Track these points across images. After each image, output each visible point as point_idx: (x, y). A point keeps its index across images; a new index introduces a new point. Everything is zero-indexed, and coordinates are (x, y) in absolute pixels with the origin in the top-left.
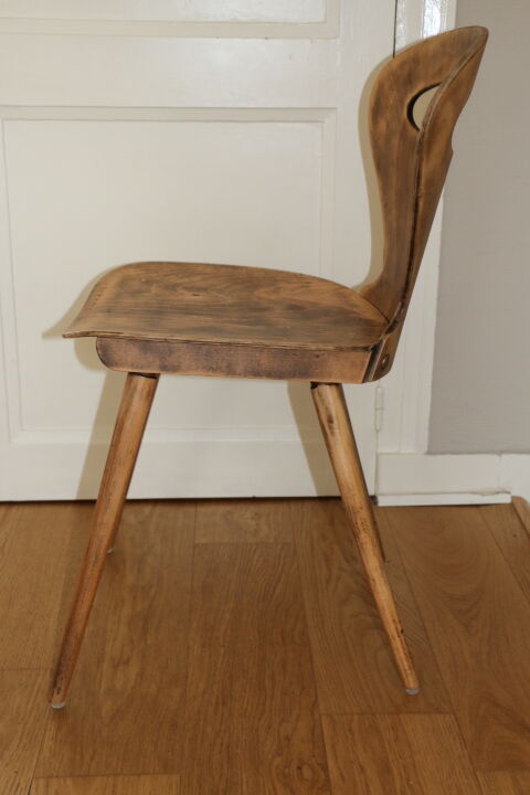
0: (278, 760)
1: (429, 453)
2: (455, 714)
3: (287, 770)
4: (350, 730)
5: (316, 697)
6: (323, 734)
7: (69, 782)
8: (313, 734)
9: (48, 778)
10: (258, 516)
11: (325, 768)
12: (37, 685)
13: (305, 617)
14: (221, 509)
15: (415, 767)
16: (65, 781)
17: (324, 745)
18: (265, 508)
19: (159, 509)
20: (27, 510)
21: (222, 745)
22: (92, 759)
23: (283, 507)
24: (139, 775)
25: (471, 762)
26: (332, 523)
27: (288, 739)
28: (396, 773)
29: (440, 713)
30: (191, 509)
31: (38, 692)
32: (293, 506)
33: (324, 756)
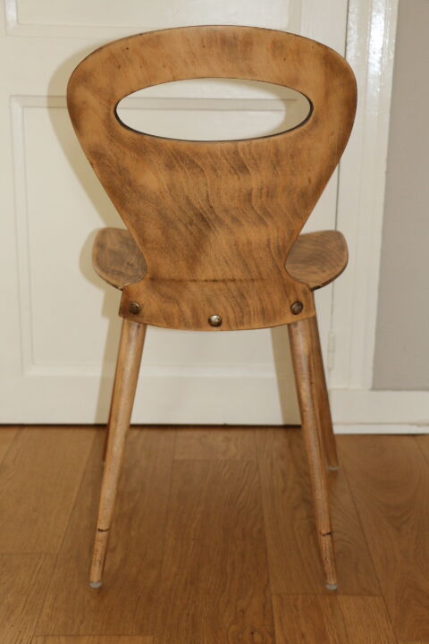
0: (234, 628)
1: (374, 389)
2: (383, 597)
3: (240, 636)
4: (296, 607)
5: (268, 581)
6: (272, 609)
7: (63, 639)
8: (264, 608)
9: (46, 636)
10: (228, 439)
11: (273, 635)
12: (38, 566)
13: (262, 518)
14: (197, 433)
15: (347, 636)
16: (59, 639)
17: (273, 618)
18: (233, 434)
19: (145, 433)
20: (36, 432)
21: (188, 615)
22: (82, 622)
23: (249, 433)
24: (119, 636)
25: (394, 633)
26: (290, 446)
27: (243, 611)
28: (331, 639)
29: (370, 595)
30: (171, 434)
31: (39, 571)
32: (258, 433)
33: (273, 625)
